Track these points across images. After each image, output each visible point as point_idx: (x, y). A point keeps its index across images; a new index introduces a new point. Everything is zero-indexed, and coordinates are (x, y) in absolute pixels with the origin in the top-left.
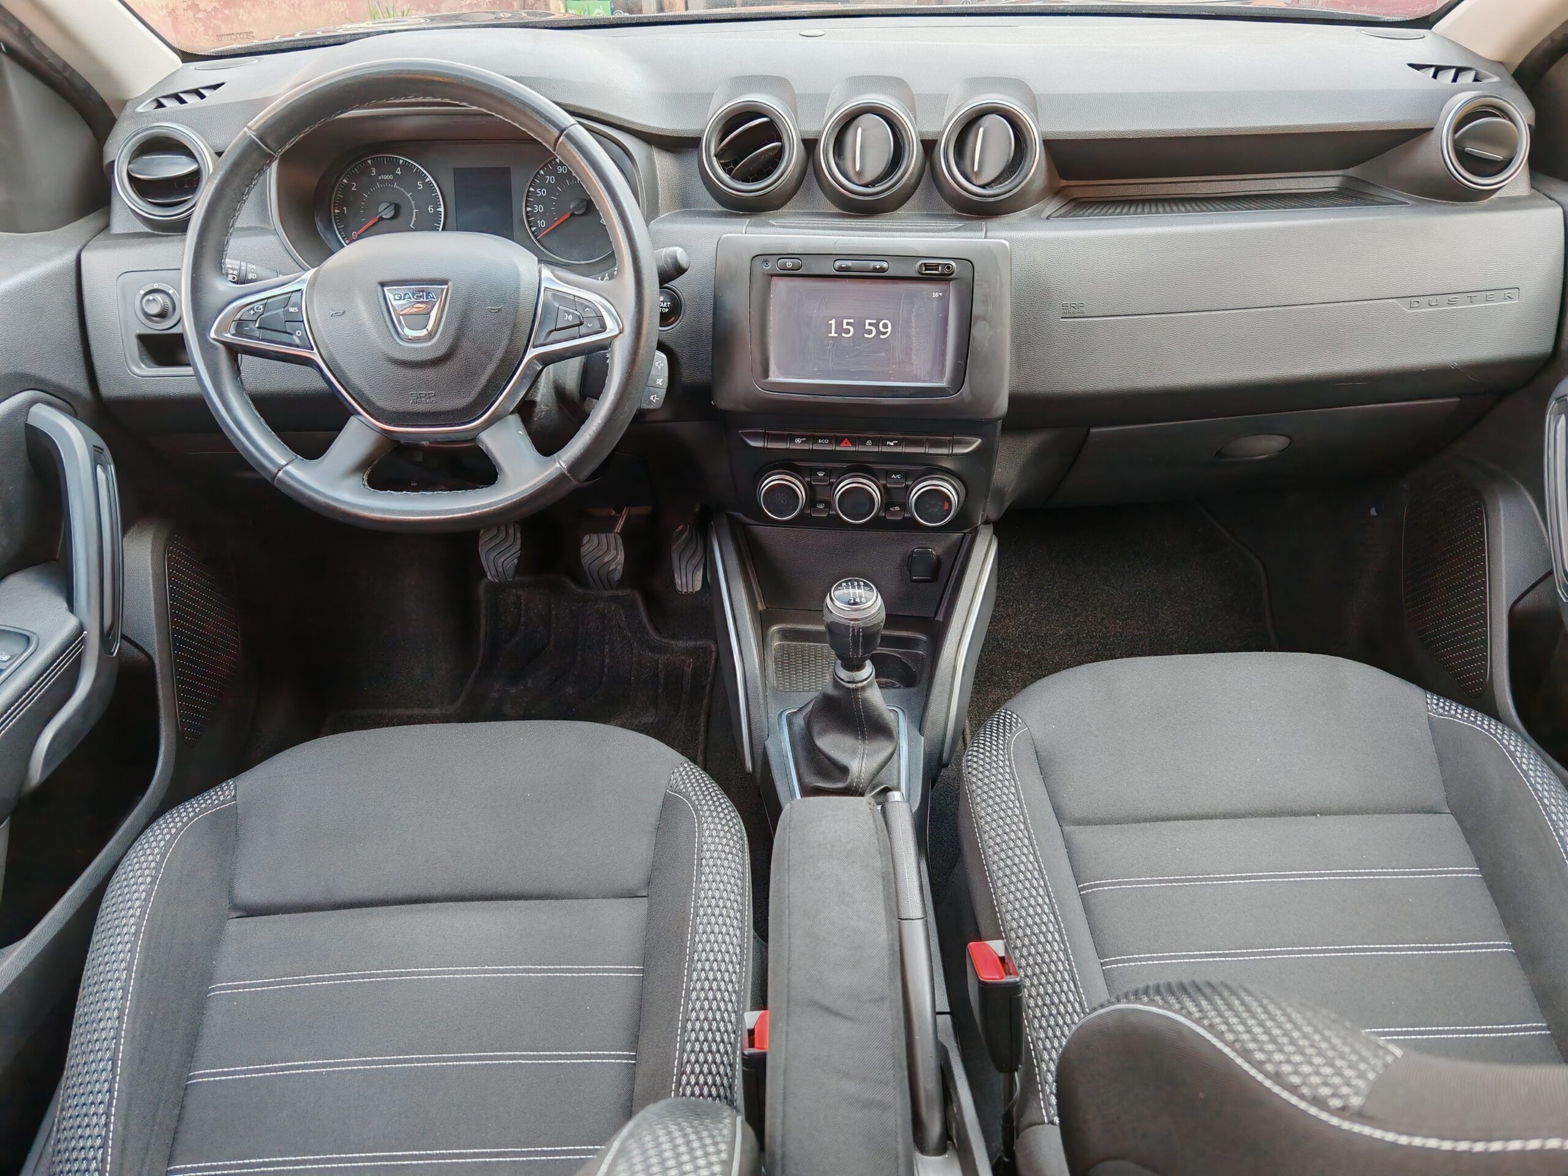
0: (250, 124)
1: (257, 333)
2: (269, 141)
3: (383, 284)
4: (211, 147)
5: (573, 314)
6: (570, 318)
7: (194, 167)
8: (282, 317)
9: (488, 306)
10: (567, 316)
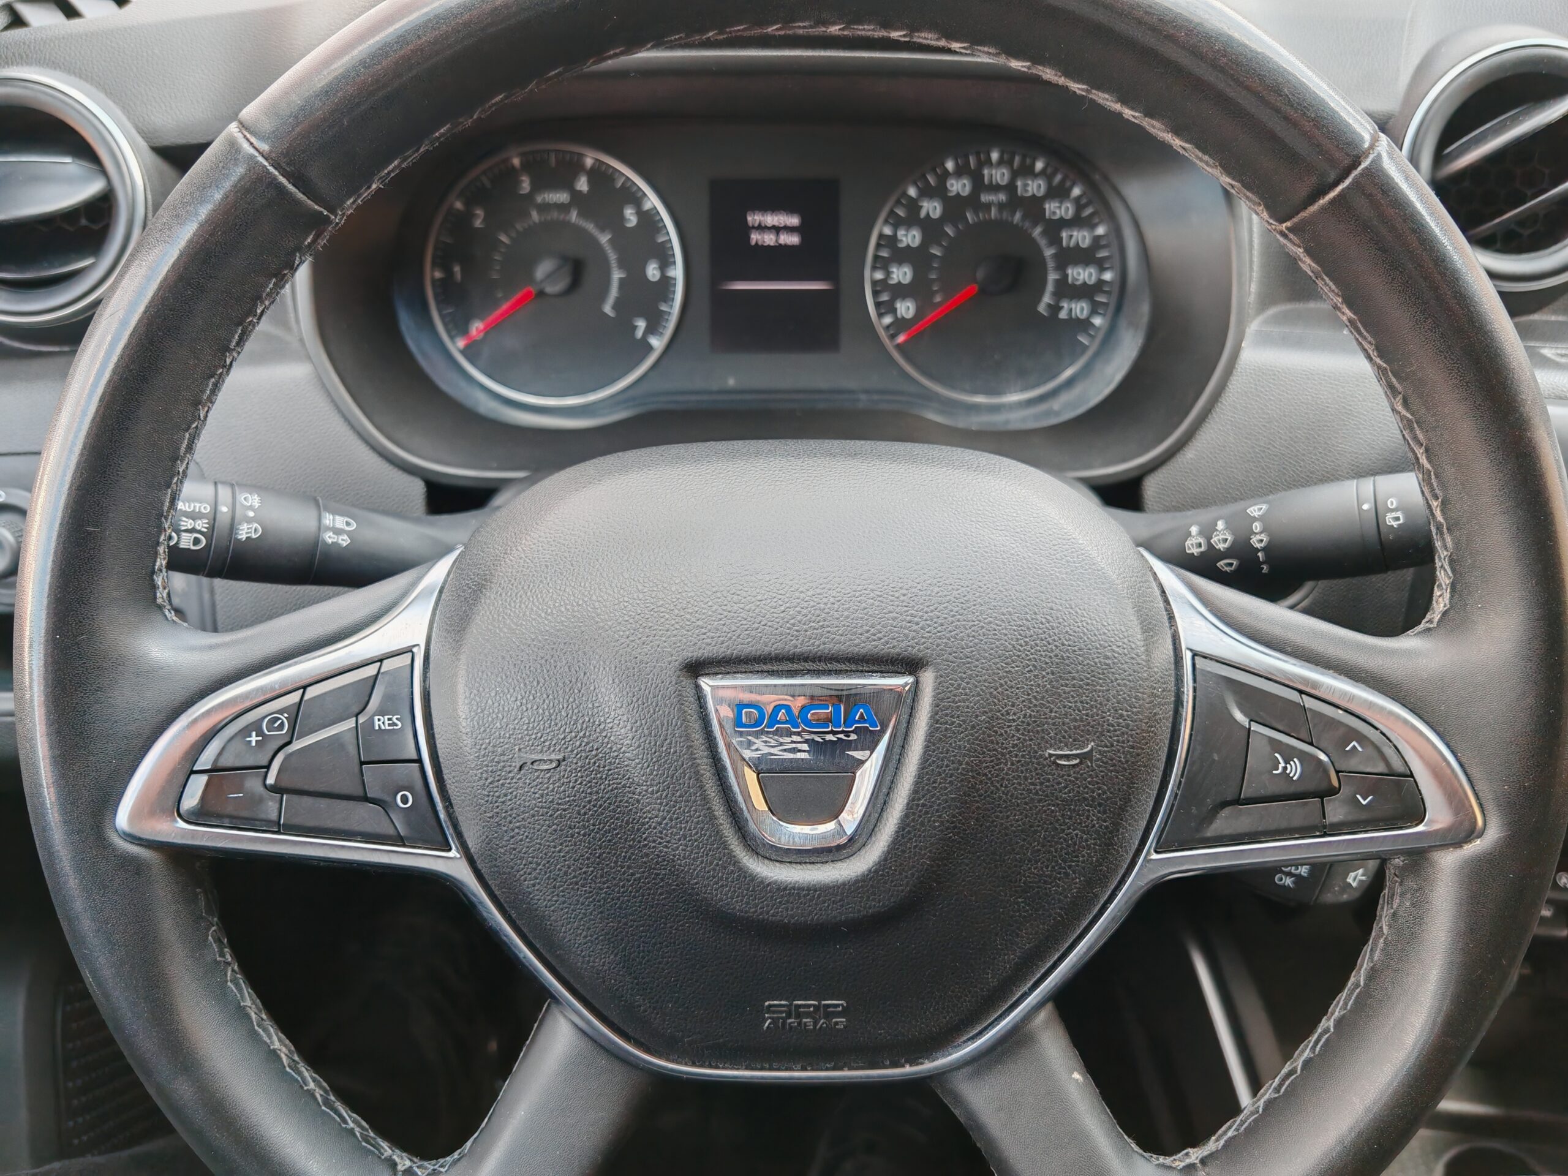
0: (248, 112)
1: (271, 808)
2: (314, 173)
3: (696, 668)
4: (140, 132)
5: (1303, 757)
6: (1295, 769)
7: (93, 188)
8: (352, 749)
9: (1051, 746)
10: (1282, 765)
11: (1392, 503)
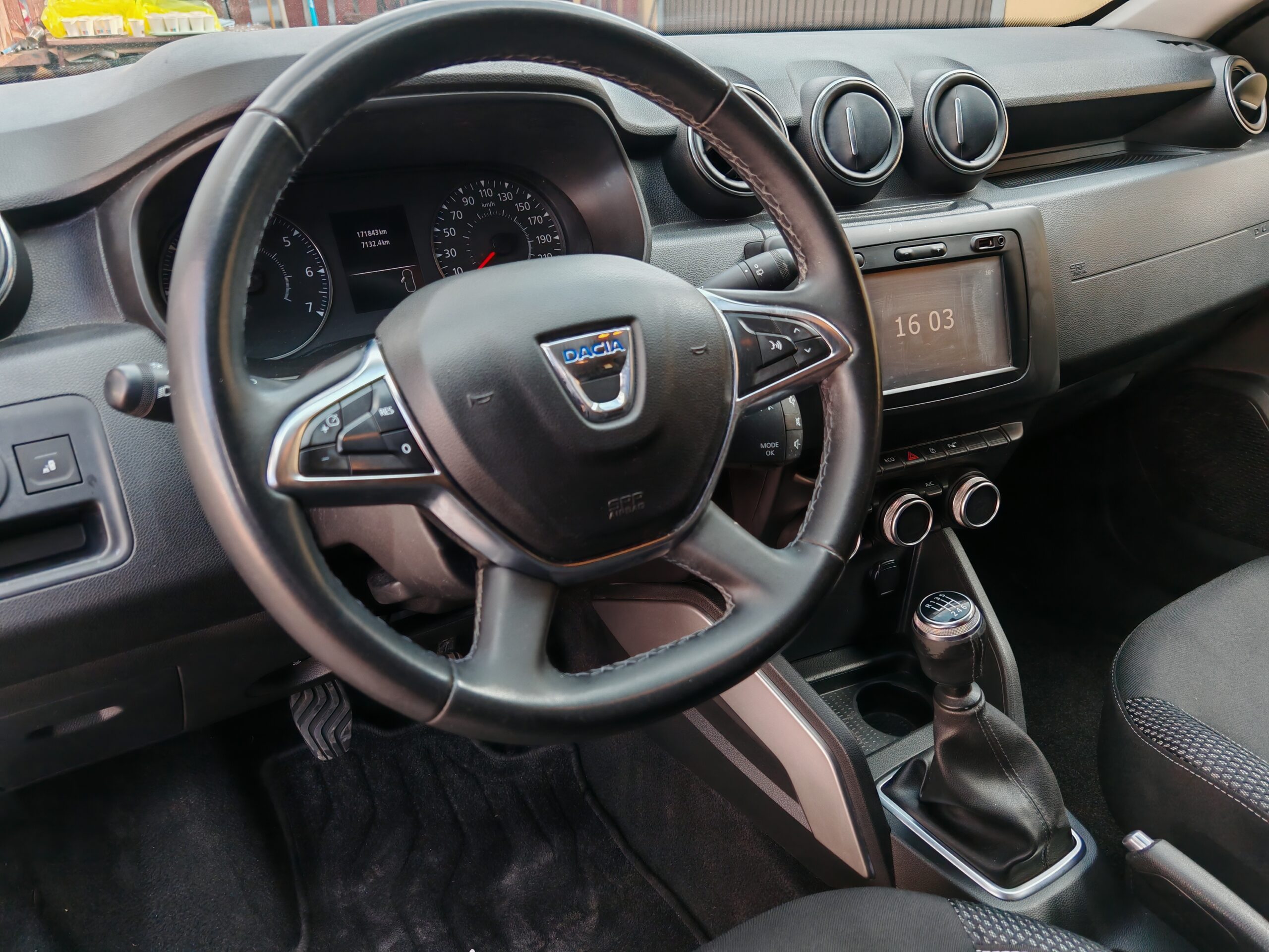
1: (344, 463)
3: (539, 339)
5: (780, 340)
6: (779, 345)
8: (374, 427)
9: (691, 346)
10: (774, 345)
11: (756, 266)
